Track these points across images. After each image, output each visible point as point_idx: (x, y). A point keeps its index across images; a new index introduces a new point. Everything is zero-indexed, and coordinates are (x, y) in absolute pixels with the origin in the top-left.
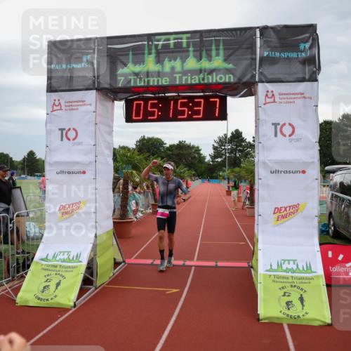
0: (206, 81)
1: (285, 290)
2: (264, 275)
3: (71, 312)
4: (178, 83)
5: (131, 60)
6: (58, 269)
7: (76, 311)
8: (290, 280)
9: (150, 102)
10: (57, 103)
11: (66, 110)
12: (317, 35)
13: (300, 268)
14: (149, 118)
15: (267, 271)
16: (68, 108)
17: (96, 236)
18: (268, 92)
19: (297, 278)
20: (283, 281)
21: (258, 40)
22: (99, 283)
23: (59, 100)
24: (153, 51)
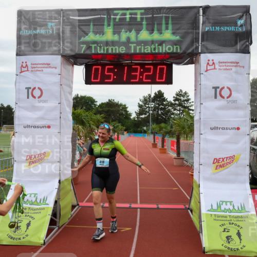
0: (157, 51)
1: (225, 227)
2: (206, 214)
3: (42, 249)
4: (132, 52)
5: (91, 30)
6: (27, 211)
7: (45, 248)
8: (228, 219)
9: (107, 67)
10: (24, 65)
12: (250, 14)
13: (236, 208)
14: (106, 81)
15: (208, 211)
17: (59, 181)
19: (233, 217)
20: (222, 219)
21: (201, 18)
22: (61, 224)
23: (26, 62)
24: (112, 23)
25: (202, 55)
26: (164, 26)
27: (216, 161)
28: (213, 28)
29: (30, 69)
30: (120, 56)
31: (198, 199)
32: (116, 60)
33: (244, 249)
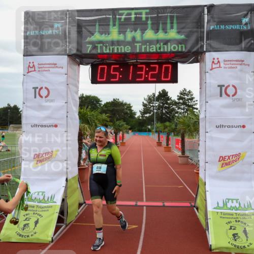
0: (162, 50)
1: (231, 224)
2: (212, 212)
3: (49, 246)
4: (138, 51)
5: (97, 30)
6: (35, 209)
7: (53, 245)
8: (235, 216)
9: (113, 66)
10: (31, 65)
11: (39, 71)
13: (242, 205)
14: (112, 80)
15: (214, 208)
16: (41, 69)
17: (67, 179)
18: (214, 59)
19: (239, 214)
20: (228, 216)
21: (206, 17)
22: (68, 221)
23: (33, 63)
24: (117, 23)
25: (207, 54)
26: (169, 26)
27: (222, 158)
28: (218, 26)
29: (37, 69)
30: (125, 55)
31: (204, 197)
32: (122, 59)
33: (251, 247)
